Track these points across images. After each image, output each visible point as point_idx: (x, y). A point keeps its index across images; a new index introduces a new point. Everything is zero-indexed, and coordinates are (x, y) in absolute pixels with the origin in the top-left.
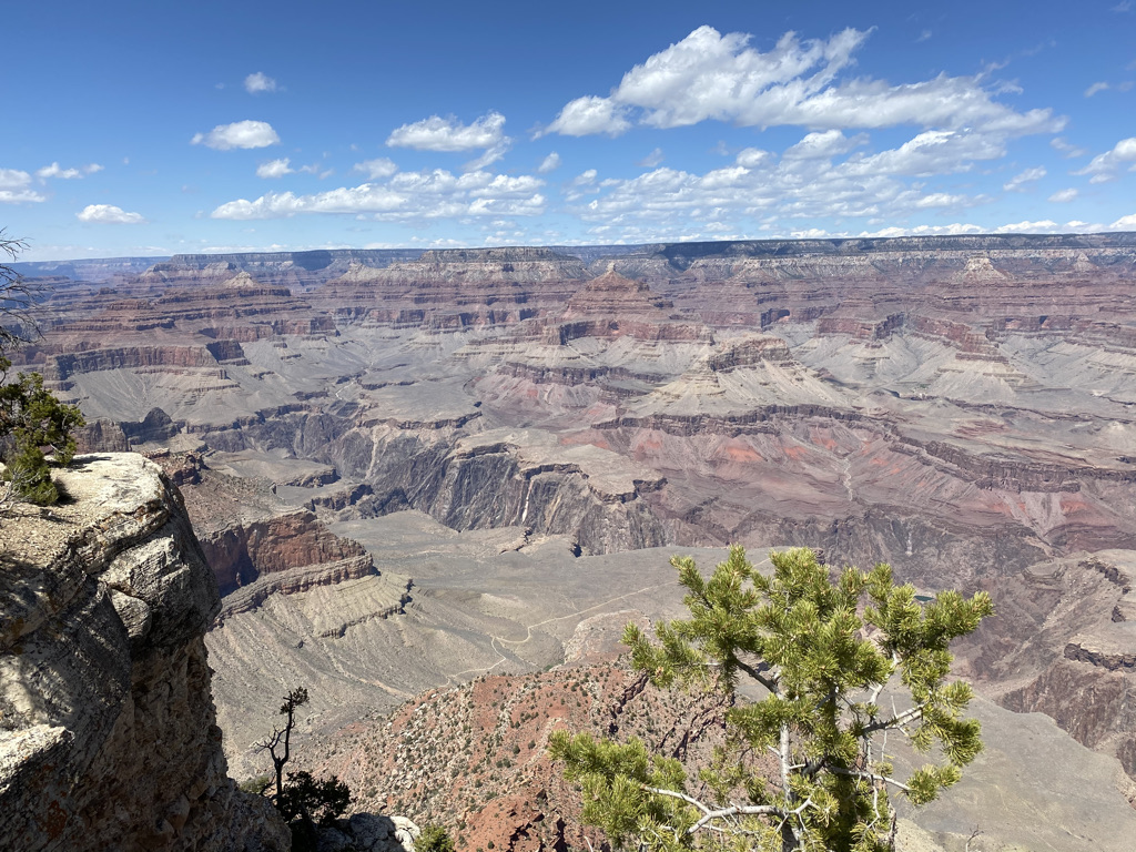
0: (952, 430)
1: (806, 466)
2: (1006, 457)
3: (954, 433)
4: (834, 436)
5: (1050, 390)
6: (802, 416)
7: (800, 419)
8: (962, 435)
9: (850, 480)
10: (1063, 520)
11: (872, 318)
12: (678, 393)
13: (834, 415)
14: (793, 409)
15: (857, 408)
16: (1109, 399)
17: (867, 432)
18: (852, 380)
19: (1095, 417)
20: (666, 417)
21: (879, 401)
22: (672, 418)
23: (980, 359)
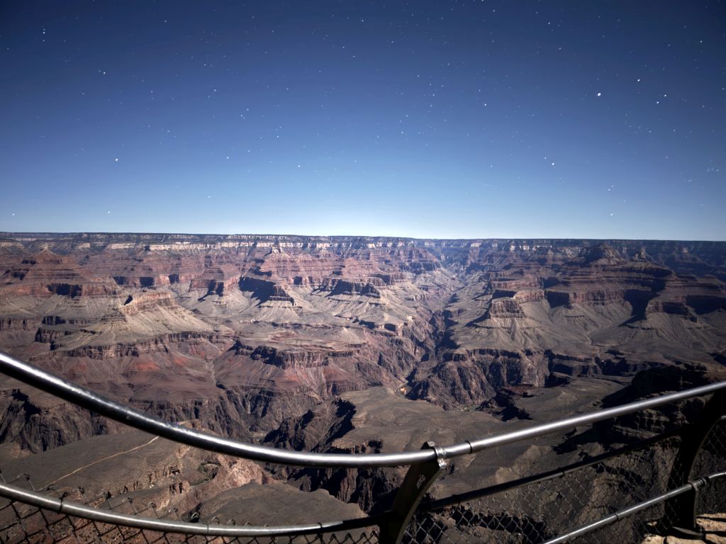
0: (269, 338)
1: (188, 369)
2: (297, 350)
3: (270, 340)
4: (204, 349)
5: (315, 314)
6: (184, 338)
7: (182, 340)
8: (274, 341)
9: (215, 375)
10: (324, 380)
11: (223, 279)
12: (99, 331)
13: (203, 336)
14: (178, 335)
15: (217, 331)
16: (339, 316)
17: (223, 345)
18: (213, 315)
19: (335, 326)
20: (90, 347)
21: (229, 326)
22: (95, 348)
23: (280, 299)
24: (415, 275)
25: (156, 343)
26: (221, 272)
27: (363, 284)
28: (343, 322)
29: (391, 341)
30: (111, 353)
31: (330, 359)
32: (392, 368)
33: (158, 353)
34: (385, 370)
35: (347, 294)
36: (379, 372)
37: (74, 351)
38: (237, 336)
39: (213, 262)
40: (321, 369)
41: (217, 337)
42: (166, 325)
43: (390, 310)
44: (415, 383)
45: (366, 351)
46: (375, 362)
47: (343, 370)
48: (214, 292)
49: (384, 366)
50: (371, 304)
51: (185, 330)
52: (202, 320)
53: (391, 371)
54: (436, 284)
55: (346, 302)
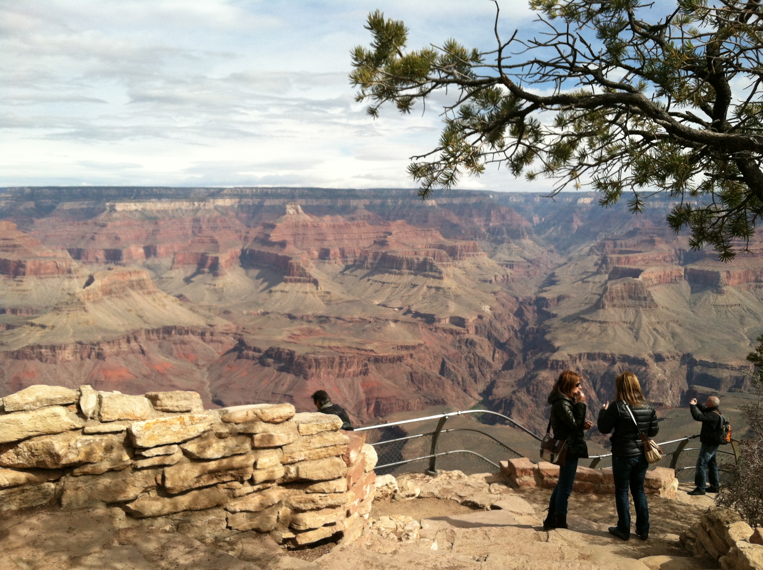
0: (284, 336)
2: (323, 354)
3: (286, 339)
4: (194, 350)
6: (166, 336)
7: (164, 338)
8: (291, 340)
9: (210, 386)
10: (363, 396)
11: (217, 251)
12: (51, 324)
13: (193, 333)
14: (157, 331)
15: (211, 326)
16: (384, 306)
17: (220, 345)
18: (205, 303)
19: (377, 319)
20: (40, 347)
21: (228, 319)
22: (46, 347)
23: (299, 281)
24: (494, 245)
25: (128, 341)
26: (214, 242)
27: (418, 259)
28: (389, 313)
29: (459, 341)
30: (67, 354)
31: (371, 367)
32: (460, 379)
33: (131, 357)
34: (450, 382)
35: (395, 274)
36: (441, 385)
37: (18, 351)
38: (239, 332)
39: (204, 227)
40: (358, 381)
41: (212, 334)
42: (141, 317)
43: (457, 296)
44: (494, 400)
45: (422, 355)
46: (436, 371)
47: (388, 382)
48: (206, 270)
49: (449, 376)
50: (429, 288)
51: (169, 324)
52: (191, 309)
53: (459, 383)
54: (525, 258)
55: (393, 285)
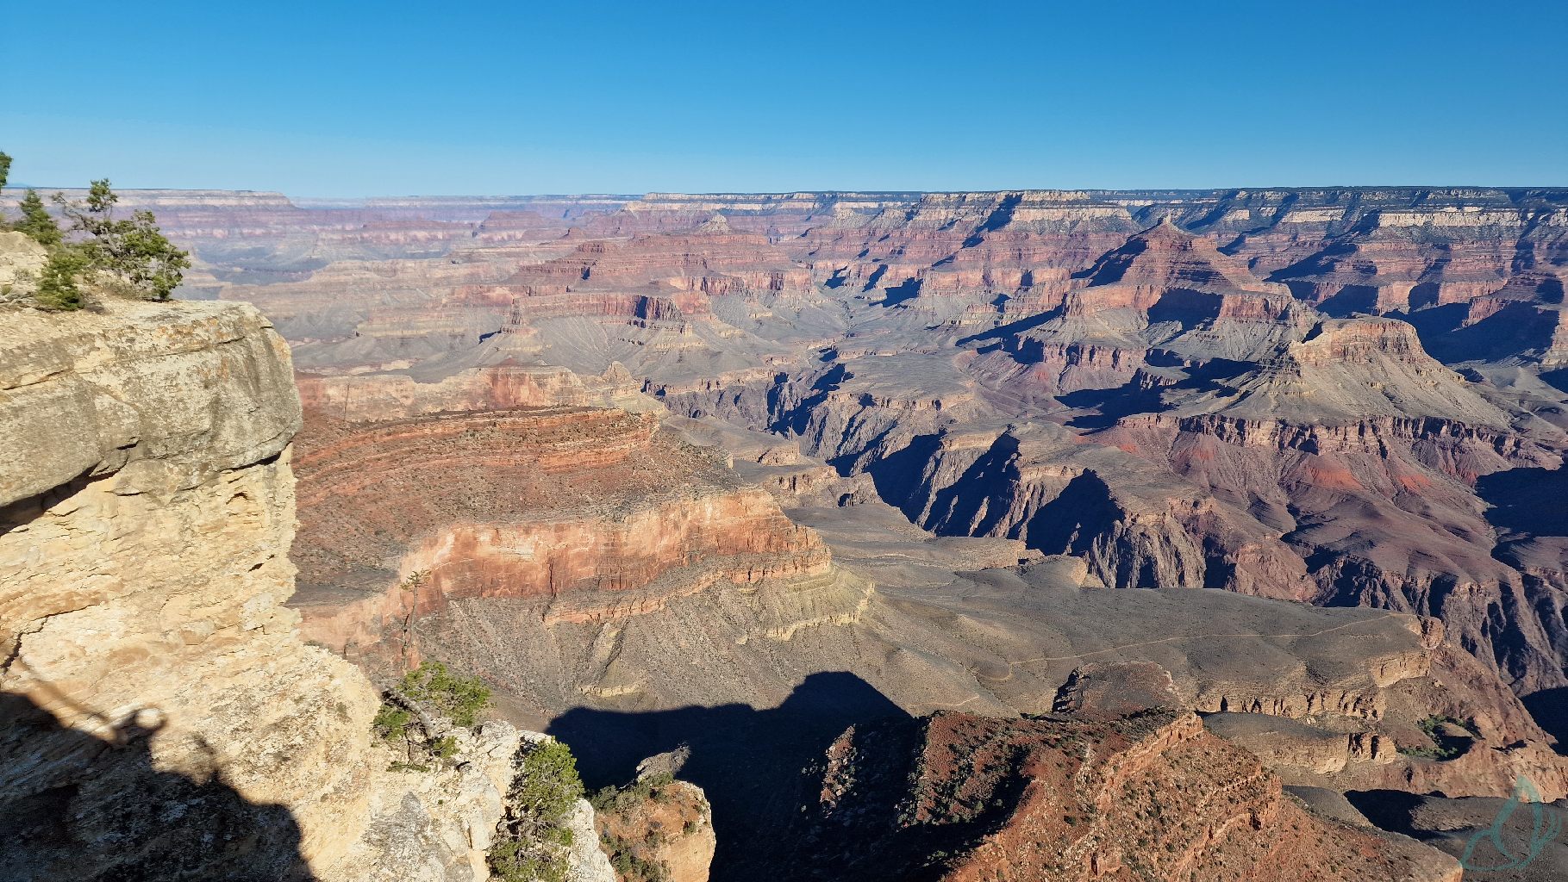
1: (1431, 503)
6: (1429, 432)
7: (1424, 436)
11: (1557, 302)
13: (1480, 436)
14: (1415, 423)
15: (1519, 429)
20: (1223, 419)
22: (1231, 420)
25: (1361, 432)
26: (1554, 284)
30: (1261, 435)
33: (1362, 455)
37: (1191, 420)
39: (1539, 258)
42: (1390, 396)
51: (1433, 414)
52: (1484, 395)
